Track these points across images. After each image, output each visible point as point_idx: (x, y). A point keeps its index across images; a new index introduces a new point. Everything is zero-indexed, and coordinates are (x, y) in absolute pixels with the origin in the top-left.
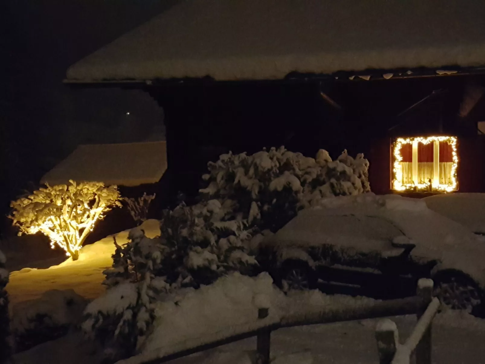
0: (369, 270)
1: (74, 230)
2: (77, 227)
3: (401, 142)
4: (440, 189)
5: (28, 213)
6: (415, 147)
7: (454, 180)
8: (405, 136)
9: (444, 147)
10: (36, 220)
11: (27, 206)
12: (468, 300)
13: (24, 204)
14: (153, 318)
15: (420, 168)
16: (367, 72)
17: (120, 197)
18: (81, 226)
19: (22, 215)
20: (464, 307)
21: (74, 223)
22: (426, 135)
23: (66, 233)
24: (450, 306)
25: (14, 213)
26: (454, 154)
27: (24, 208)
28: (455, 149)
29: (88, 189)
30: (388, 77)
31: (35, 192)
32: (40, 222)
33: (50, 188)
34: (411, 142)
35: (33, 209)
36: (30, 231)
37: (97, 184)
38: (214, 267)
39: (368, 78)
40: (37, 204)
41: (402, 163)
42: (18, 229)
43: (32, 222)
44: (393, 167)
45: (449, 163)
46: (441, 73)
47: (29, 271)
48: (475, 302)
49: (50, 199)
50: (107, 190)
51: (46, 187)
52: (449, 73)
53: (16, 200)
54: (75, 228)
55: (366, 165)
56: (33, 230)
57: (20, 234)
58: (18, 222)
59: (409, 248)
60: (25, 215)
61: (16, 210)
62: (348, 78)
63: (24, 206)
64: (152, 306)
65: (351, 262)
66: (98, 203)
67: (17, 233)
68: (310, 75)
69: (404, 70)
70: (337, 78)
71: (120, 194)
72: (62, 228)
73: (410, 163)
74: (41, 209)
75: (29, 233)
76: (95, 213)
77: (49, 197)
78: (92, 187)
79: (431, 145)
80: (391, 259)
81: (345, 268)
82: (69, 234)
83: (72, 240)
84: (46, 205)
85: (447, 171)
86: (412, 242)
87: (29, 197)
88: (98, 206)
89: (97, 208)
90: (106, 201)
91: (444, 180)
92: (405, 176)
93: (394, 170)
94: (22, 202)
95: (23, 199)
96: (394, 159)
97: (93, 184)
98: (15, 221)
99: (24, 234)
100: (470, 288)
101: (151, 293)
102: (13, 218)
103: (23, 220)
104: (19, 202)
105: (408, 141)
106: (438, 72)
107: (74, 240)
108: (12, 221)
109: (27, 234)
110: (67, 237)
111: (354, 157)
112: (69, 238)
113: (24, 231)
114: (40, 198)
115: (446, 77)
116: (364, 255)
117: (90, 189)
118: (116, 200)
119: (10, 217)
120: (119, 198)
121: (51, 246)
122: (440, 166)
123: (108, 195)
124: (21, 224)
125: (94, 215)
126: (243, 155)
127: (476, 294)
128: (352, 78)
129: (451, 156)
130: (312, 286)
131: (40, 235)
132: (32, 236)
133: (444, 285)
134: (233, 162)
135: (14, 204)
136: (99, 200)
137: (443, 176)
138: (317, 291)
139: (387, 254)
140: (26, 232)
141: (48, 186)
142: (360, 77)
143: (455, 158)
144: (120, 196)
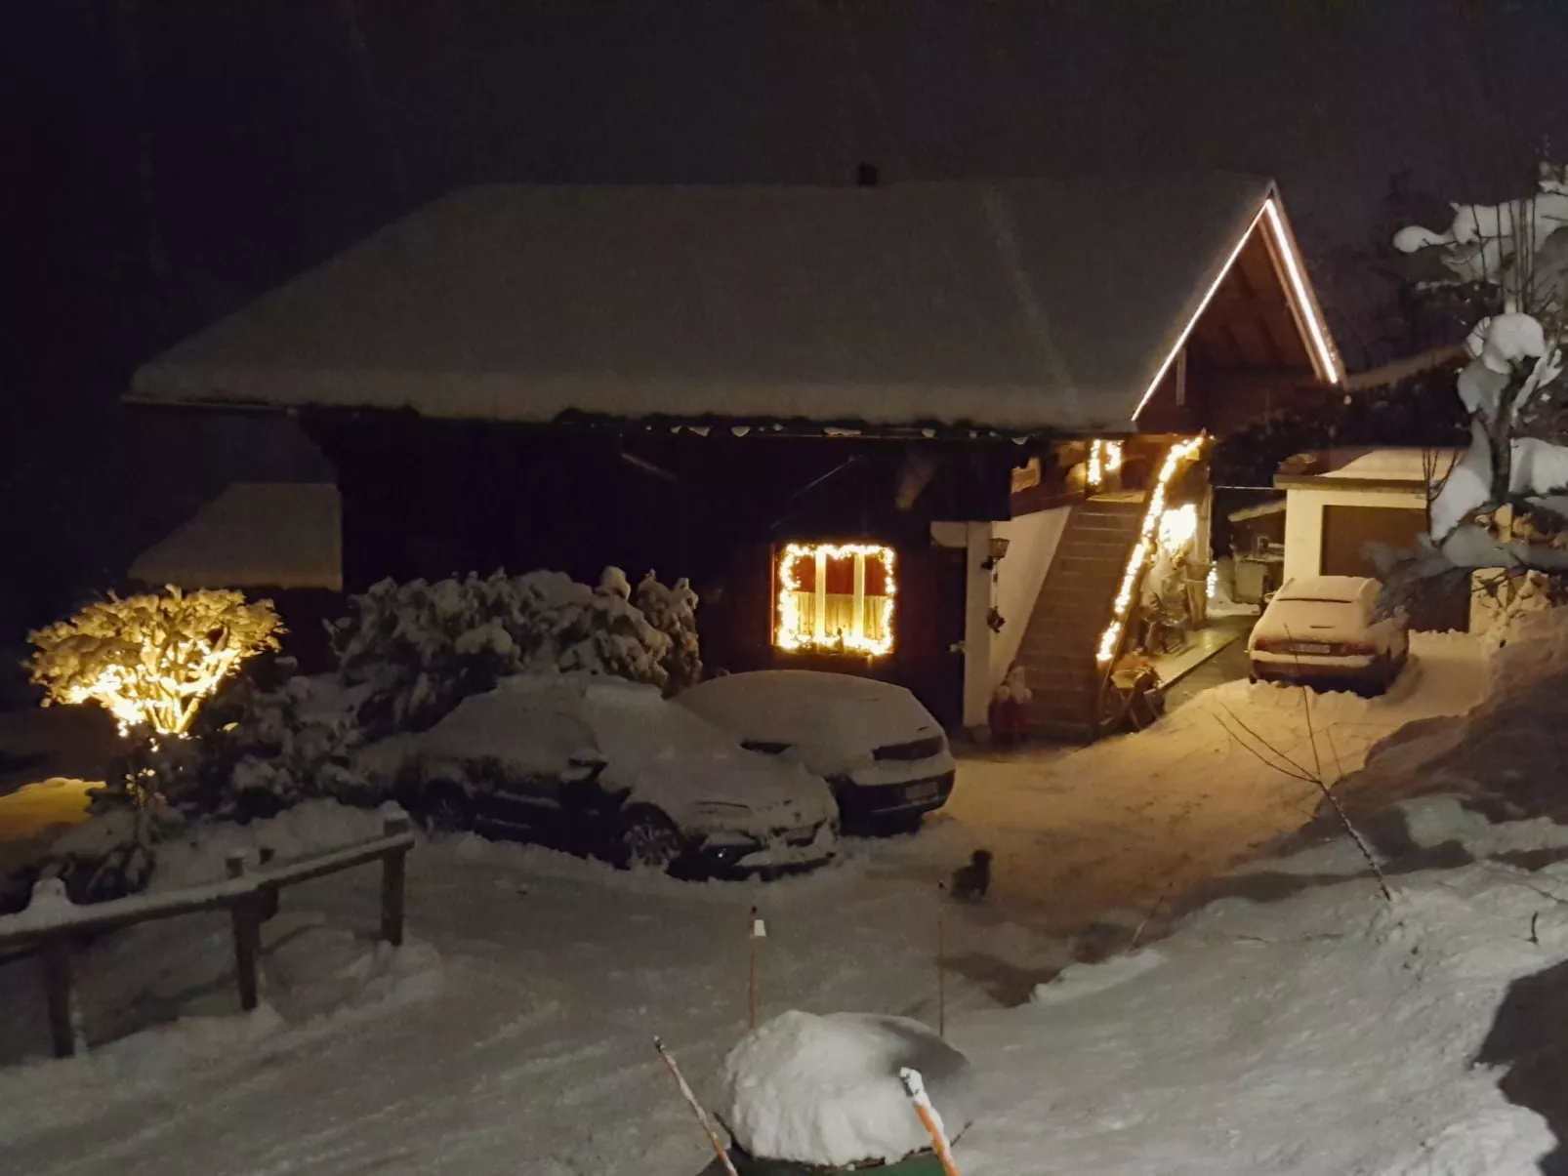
0: (542, 801)
1: (169, 698)
2: (177, 693)
3: (794, 552)
4: (862, 648)
5: (65, 658)
6: (821, 566)
7: (887, 631)
8: (801, 541)
9: (873, 566)
10: (82, 673)
11: (65, 641)
12: (664, 851)
13: (60, 637)
14: (151, 865)
15: (830, 606)
16: (705, 419)
17: (278, 627)
18: (186, 689)
19: (51, 663)
20: (659, 862)
21: (169, 683)
22: (839, 539)
23: (150, 704)
24: (643, 860)
25: (36, 655)
26: (889, 581)
27: (56, 646)
28: (891, 572)
29: (208, 607)
30: (741, 432)
31: (84, 610)
32: (91, 677)
33: (118, 602)
34: (811, 554)
35: (76, 649)
36: (69, 697)
37: (228, 597)
38: (278, 790)
39: (704, 432)
40: (86, 639)
41: (798, 593)
42: (43, 691)
43: (72, 677)
44: (777, 602)
45: (882, 598)
46: (833, 432)
47: (62, 784)
48: (672, 854)
49: (114, 628)
50: (249, 610)
51: (110, 602)
52: (846, 433)
53: (39, 629)
54: (172, 692)
55: (689, 602)
56: (76, 695)
57: (46, 703)
58: (45, 677)
59: (599, 767)
60: (59, 661)
61: (42, 650)
62: (669, 431)
63: (58, 640)
64: (155, 847)
65: (520, 787)
66: (227, 640)
67: (39, 701)
68: (600, 418)
69: (768, 421)
70: (649, 428)
71: (280, 620)
72: (143, 692)
73: (811, 594)
74: (91, 649)
75: (67, 702)
76: (219, 661)
77: (114, 625)
78: (216, 602)
79: (850, 562)
80: (573, 783)
81: (513, 797)
82: (157, 706)
83: (166, 718)
84: (105, 643)
85: (879, 613)
86: (603, 758)
87: (74, 621)
88: (226, 646)
89: (223, 650)
90: (243, 634)
91: (873, 629)
92: (803, 619)
93: (780, 608)
94: (55, 630)
95: (57, 624)
96: (779, 587)
97: (220, 596)
98: (38, 674)
99: (55, 703)
100: (667, 832)
101: (155, 827)
102: (33, 667)
103: (55, 672)
104: (47, 631)
105: (805, 551)
106: (827, 431)
107: (170, 719)
108: (31, 674)
109: (63, 703)
110: (153, 712)
111: (671, 585)
112: (157, 715)
113: (54, 696)
114: (93, 627)
115: (840, 440)
116: (537, 776)
117: (212, 606)
118: (267, 635)
119: (26, 664)
120: (276, 630)
121: (118, 731)
122: (867, 602)
123: (252, 623)
124: (51, 680)
125: (217, 667)
126: (418, 584)
127: (675, 843)
128: (675, 430)
129: (884, 585)
130: (467, 825)
131: (93, 704)
132: (74, 707)
133: (637, 828)
134: (394, 598)
135: (34, 636)
136: (229, 634)
137: (872, 623)
138: (471, 834)
139: (568, 775)
140: (60, 700)
141: (114, 597)
142: (692, 429)
143: (891, 587)
144: (279, 624)
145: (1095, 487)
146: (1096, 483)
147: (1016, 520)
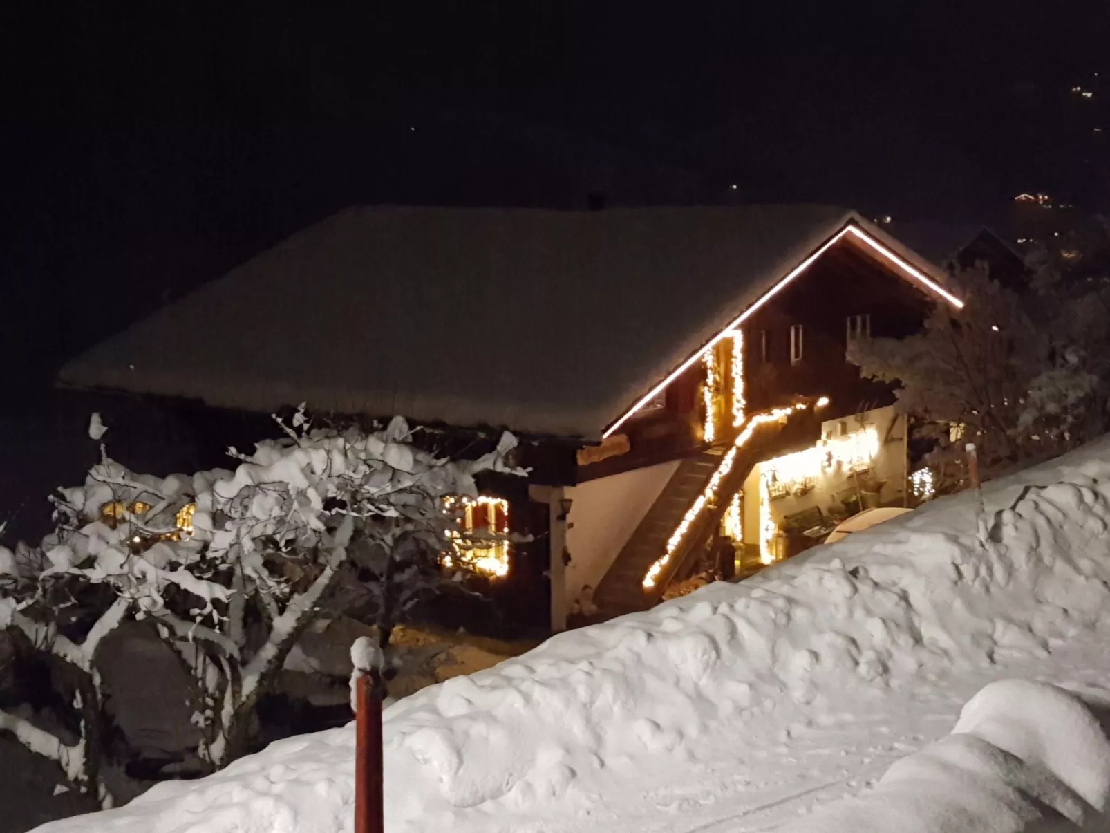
7: (506, 559)
9: (498, 512)
28: (507, 518)
79: (486, 509)
145: (710, 442)
146: (711, 440)
147: (581, 486)
